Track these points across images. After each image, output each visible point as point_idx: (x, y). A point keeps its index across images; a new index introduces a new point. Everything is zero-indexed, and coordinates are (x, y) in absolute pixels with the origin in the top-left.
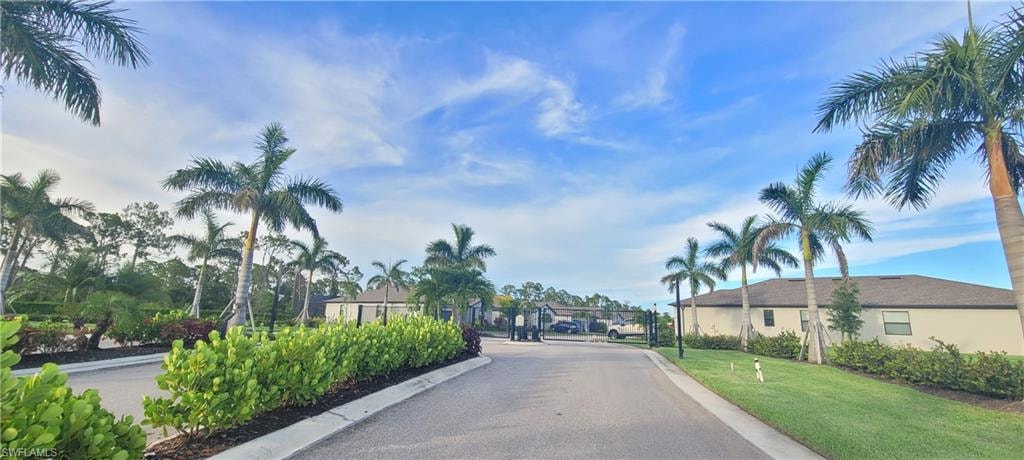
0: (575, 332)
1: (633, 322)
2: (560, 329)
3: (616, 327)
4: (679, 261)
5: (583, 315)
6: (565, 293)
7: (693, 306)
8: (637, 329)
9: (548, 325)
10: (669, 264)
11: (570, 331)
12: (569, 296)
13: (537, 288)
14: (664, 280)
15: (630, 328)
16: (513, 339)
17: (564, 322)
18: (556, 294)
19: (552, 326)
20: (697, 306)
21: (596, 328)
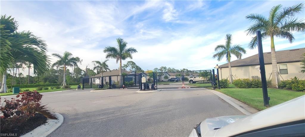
0: (177, 81)
1: (199, 76)
2: (172, 80)
3: (192, 79)
4: (222, 46)
5: (179, 75)
6: (174, 69)
7: (230, 67)
8: (201, 79)
9: (167, 80)
10: (216, 49)
11: (175, 81)
12: (175, 70)
13: (165, 68)
14: (215, 56)
15: (198, 79)
16: (141, 89)
17: (173, 78)
18: (171, 70)
19: (169, 80)
20: (232, 67)
21: (184, 79)
